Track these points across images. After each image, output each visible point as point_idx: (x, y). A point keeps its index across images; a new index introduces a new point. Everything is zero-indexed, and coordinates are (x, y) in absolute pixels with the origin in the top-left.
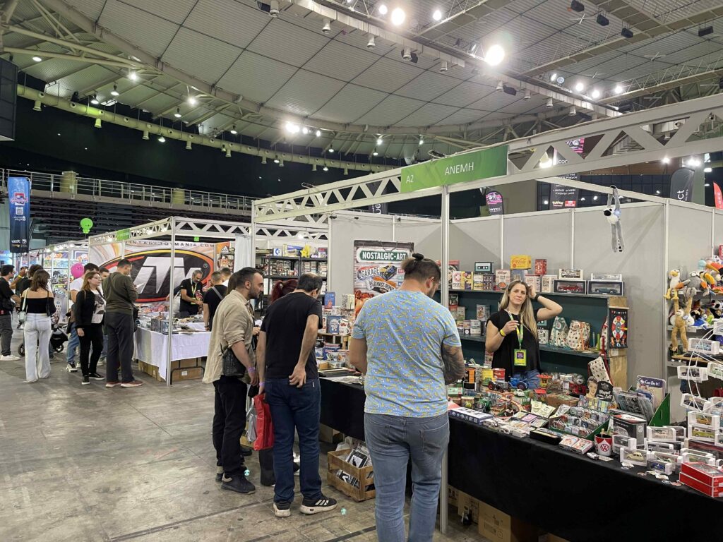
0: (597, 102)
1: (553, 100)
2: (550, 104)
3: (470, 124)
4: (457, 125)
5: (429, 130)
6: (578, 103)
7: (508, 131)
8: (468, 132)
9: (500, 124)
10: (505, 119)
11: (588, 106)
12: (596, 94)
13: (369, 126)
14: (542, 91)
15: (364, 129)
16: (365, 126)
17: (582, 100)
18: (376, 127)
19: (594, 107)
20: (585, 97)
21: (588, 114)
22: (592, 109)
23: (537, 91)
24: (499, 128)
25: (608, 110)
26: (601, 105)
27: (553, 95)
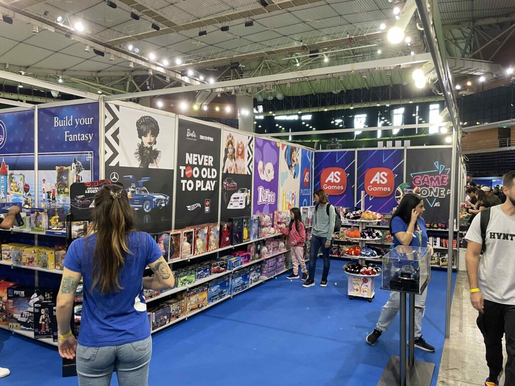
0: (167, 68)
1: (134, 63)
2: (132, 65)
3: (99, 71)
4: (89, 71)
5: (64, 72)
6: (154, 68)
7: (130, 80)
8: (99, 78)
9: (123, 74)
10: (127, 71)
11: (162, 70)
12: (166, 63)
13: (10, 64)
14: (124, 56)
15: (5, 66)
16: (6, 64)
17: (157, 65)
18: (17, 66)
19: (166, 72)
20: (159, 64)
21: (164, 75)
22: (164, 72)
23: (120, 56)
24: (123, 77)
25: (177, 74)
26: (172, 71)
27: (133, 60)
